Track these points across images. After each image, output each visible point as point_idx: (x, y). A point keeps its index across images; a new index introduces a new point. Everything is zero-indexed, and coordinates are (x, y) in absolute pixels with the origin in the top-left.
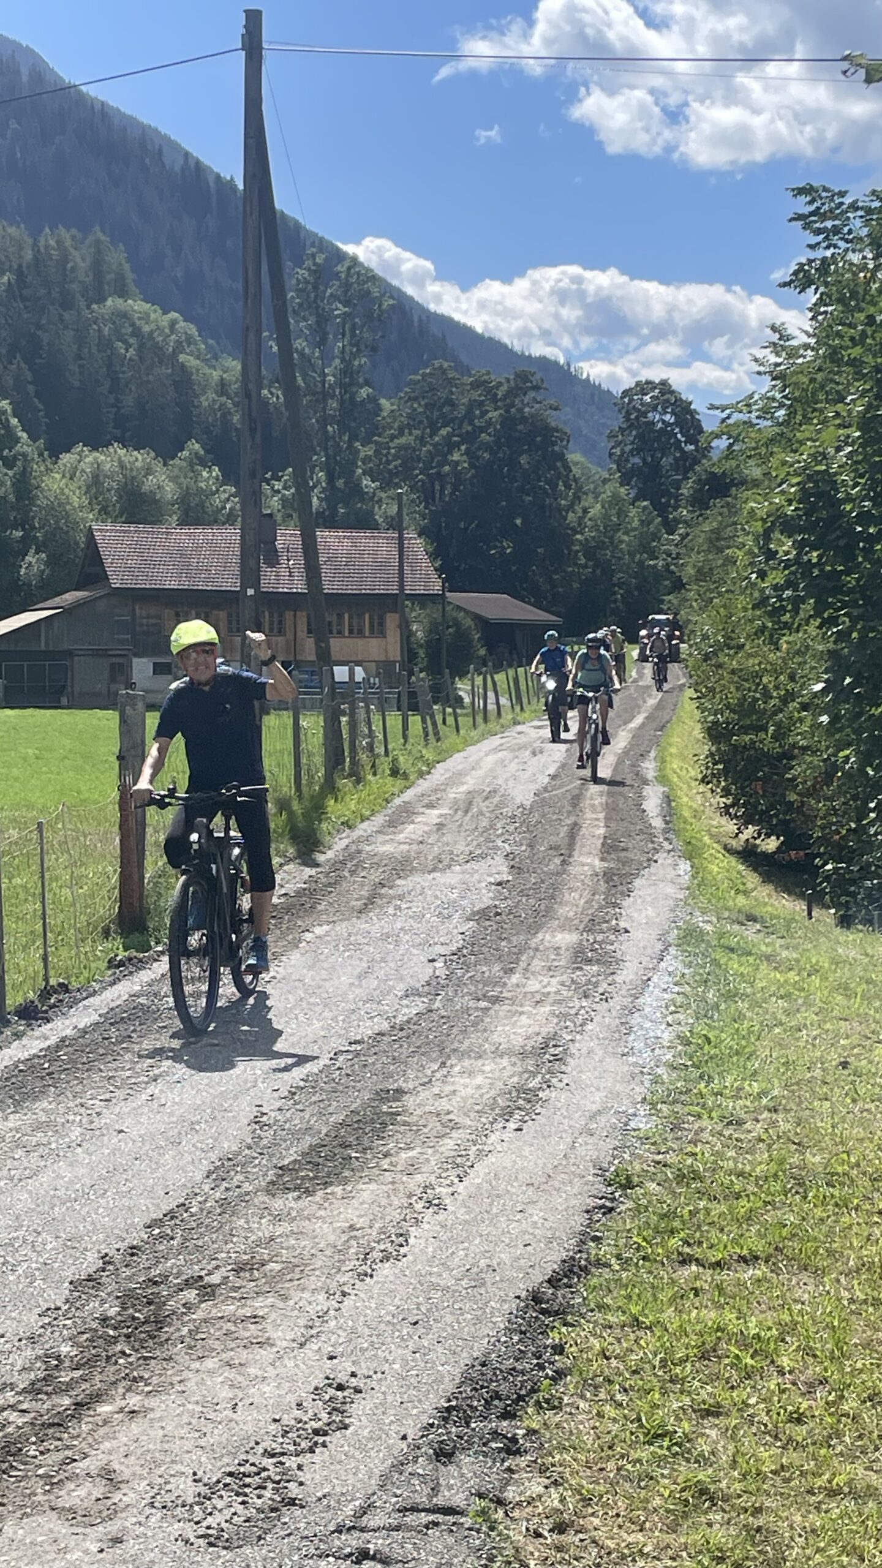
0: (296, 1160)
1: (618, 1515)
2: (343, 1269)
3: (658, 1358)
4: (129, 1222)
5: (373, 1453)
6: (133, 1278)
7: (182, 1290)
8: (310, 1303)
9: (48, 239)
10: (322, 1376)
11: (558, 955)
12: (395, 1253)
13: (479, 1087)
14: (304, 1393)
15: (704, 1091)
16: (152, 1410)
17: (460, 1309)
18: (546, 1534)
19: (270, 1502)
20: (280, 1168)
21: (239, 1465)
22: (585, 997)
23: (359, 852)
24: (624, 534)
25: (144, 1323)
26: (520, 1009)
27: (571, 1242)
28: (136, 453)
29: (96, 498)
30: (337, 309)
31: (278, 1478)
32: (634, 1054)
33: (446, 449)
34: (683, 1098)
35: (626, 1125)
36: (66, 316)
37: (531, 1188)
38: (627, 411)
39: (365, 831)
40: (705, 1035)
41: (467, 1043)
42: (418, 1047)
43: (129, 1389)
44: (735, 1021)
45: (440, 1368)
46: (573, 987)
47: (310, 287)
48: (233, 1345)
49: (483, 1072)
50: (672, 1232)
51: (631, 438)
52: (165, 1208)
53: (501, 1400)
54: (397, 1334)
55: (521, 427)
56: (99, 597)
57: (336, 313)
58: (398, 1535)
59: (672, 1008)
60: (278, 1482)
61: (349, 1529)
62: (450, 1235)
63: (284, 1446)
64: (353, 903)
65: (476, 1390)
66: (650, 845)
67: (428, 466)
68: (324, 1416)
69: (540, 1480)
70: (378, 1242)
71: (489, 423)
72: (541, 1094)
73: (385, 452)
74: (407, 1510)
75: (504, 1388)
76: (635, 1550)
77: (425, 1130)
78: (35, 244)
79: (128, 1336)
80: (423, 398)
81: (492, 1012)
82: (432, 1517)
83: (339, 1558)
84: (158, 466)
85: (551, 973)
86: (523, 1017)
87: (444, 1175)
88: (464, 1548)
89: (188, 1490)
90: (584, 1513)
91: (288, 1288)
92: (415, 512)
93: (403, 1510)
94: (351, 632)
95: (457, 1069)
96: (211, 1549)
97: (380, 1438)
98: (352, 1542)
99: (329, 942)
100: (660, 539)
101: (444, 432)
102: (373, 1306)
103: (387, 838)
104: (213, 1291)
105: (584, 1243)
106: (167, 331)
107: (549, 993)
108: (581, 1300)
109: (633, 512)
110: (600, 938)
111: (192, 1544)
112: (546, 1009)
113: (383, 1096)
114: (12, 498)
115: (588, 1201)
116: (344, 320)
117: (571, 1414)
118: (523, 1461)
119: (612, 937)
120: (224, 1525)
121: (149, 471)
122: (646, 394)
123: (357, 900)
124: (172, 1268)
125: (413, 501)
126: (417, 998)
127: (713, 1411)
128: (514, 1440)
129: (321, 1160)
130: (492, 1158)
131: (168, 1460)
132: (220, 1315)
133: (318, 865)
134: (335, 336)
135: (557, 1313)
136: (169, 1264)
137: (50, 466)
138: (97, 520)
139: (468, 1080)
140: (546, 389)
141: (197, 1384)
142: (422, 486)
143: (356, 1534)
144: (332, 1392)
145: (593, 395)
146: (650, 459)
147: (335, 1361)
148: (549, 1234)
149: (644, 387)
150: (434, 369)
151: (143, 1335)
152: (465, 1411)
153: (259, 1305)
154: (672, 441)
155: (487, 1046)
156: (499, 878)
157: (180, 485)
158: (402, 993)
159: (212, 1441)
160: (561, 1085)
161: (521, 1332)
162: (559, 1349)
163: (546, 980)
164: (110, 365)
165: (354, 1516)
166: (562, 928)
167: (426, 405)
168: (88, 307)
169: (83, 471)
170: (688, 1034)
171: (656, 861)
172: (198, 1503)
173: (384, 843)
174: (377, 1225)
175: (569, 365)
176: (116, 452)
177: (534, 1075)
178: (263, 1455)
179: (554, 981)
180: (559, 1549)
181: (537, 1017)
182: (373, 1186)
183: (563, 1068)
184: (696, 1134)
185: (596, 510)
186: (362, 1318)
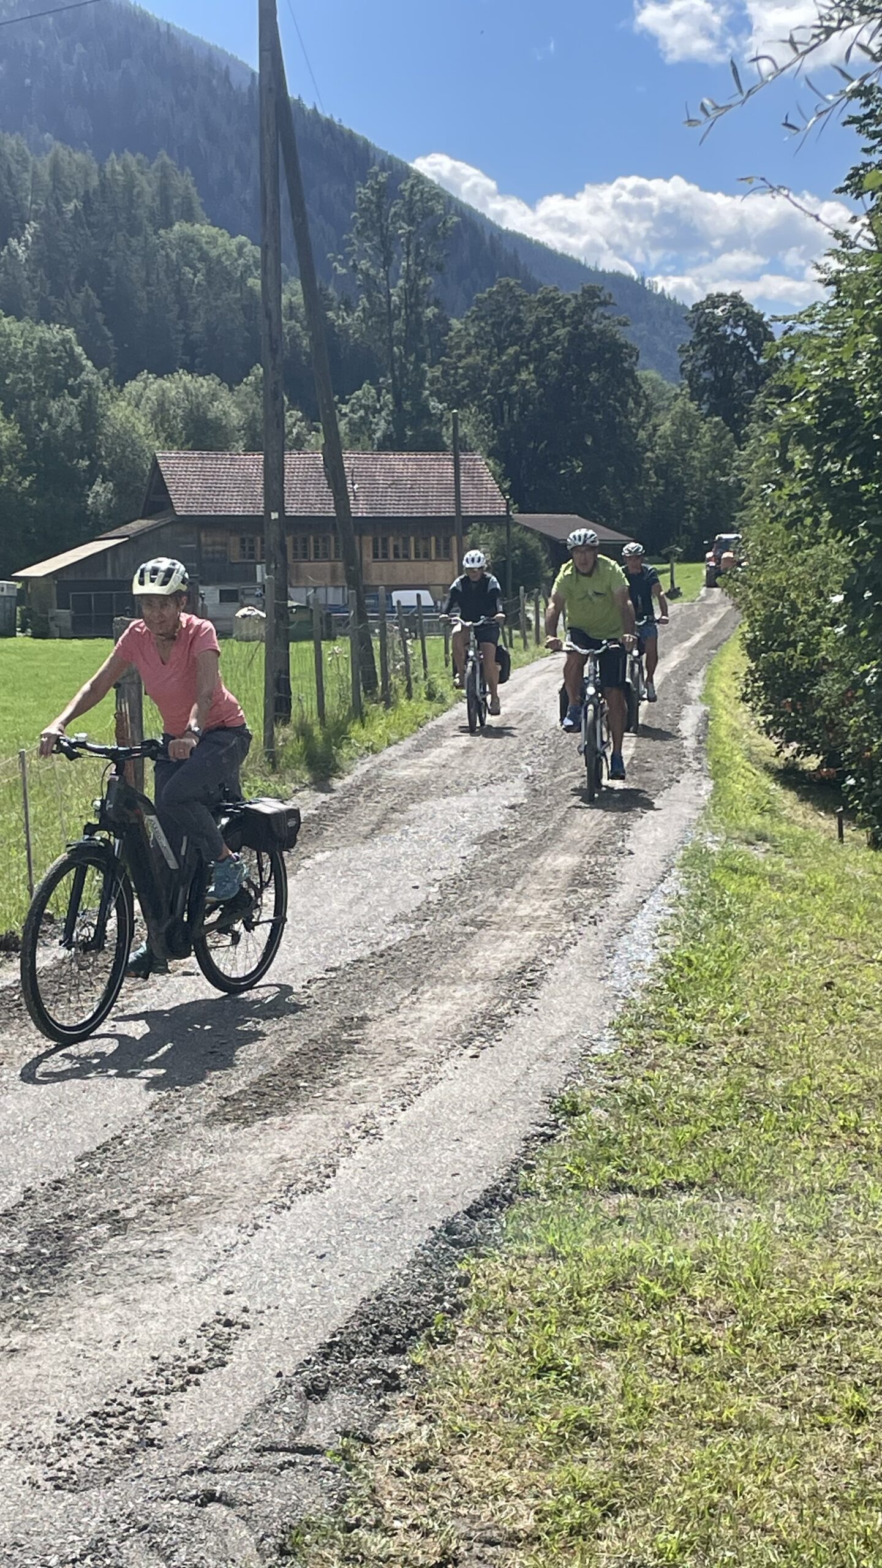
0: (241, 1091)
1: (488, 1453)
2: (262, 1201)
3: (565, 1289)
4: (61, 1154)
5: (244, 1391)
6: (47, 1213)
7: (95, 1225)
8: (220, 1237)
9: (114, 165)
10: (213, 1311)
11: (556, 878)
12: (320, 1184)
13: (445, 1014)
14: (190, 1330)
15: (675, 1014)
16: (32, 1348)
17: (371, 1241)
18: (407, 1472)
19: (128, 1443)
20: (225, 1099)
21: (107, 1404)
22: (574, 920)
23: (378, 776)
24: (695, 450)
25: (48, 1259)
26: (506, 934)
27: (501, 1171)
28: (201, 379)
29: (162, 426)
30: (401, 228)
31: (141, 1418)
32: (613, 977)
33: (513, 368)
34: (653, 1021)
35: (587, 1050)
36: (134, 242)
37: (473, 1116)
38: (698, 325)
39: (390, 755)
40: (687, 958)
41: (444, 968)
42: (394, 974)
43: (17, 1327)
44: (723, 943)
45: (336, 1302)
46: (564, 910)
47: (373, 206)
48: (131, 1280)
49: (453, 998)
50: (609, 1160)
51: (703, 353)
52: (100, 1141)
53: (390, 1334)
54: (301, 1267)
55: (589, 344)
56: (162, 526)
57: (400, 232)
58: (249, 1477)
59: (661, 930)
60: (141, 1422)
61: (201, 1470)
62: (379, 1164)
63: (157, 1384)
64: (361, 828)
65: (365, 1324)
66: (677, 765)
67: (496, 385)
68: (205, 1354)
69: (414, 1416)
70: (305, 1174)
71: (557, 340)
72: (506, 1020)
73: (452, 372)
74: (265, 1449)
75: (395, 1322)
76: (498, 1489)
77: (381, 1059)
78: (101, 169)
79: (30, 1272)
80: (491, 316)
81: (476, 937)
82: (290, 1457)
83: (184, 1500)
84: (224, 393)
85: (545, 897)
86: (508, 941)
87: (388, 1104)
88: (317, 1489)
89: (48, 1430)
90: (453, 1450)
91: (202, 1222)
92: (484, 433)
93: (261, 1450)
94: (417, 555)
95: (427, 996)
96: (56, 1492)
97: (256, 1376)
98: (201, 1483)
99: (328, 868)
100: (732, 455)
101: (511, 351)
102: (283, 1238)
103: (410, 762)
104: (126, 1225)
105: (516, 1172)
106: (235, 255)
107: (538, 917)
108: (499, 1230)
109: (705, 427)
110: (601, 860)
111: (38, 1487)
112: (532, 933)
113: (348, 1023)
114: (78, 427)
115: (529, 1128)
116: (409, 240)
117: (463, 1347)
118: (400, 1397)
119: (614, 859)
120: (76, 1467)
121: (214, 397)
122: (717, 307)
123: (365, 825)
124: (90, 1202)
125: (481, 421)
126: (404, 924)
127: (611, 1344)
128: (394, 1376)
129: (267, 1090)
130: (441, 1086)
131: (36, 1399)
132: (126, 1250)
133: (333, 791)
134: (400, 257)
135: (469, 1244)
136: (88, 1198)
137: (116, 394)
138: (163, 448)
139: (435, 1007)
140: (614, 304)
141: (85, 1321)
142: (491, 406)
143: (207, 1475)
144: (219, 1327)
145: (668, 309)
146: (721, 374)
147: (231, 1296)
148: (481, 1163)
149: (714, 301)
150: (501, 287)
151: (44, 1272)
152: (348, 1347)
153: (167, 1240)
154: (744, 355)
155: (463, 971)
156: (514, 801)
157: (246, 411)
158: (392, 919)
159: (85, 1379)
160: (529, 1010)
161: (426, 1264)
162: (464, 1282)
163: (538, 904)
164: (178, 291)
165: (208, 1457)
166: (565, 850)
167: (493, 325)
168: (156, 233)
169: (149, 399)
170: (670, 956)
171: (678, 782)
172: (55, 1444)
173: (405, 768)
174: (308, 1156)
175: (643, 280)
176: (181, 379)
177: (504, 999)
178: (133, 1394)
179: (546, 905)
180: (419, 1488)
181: (522, 942)
182: (313, 1116)
183: (536, 993)
184: (656, 1058)
185: (666, 427)
186: (269, 1251)
